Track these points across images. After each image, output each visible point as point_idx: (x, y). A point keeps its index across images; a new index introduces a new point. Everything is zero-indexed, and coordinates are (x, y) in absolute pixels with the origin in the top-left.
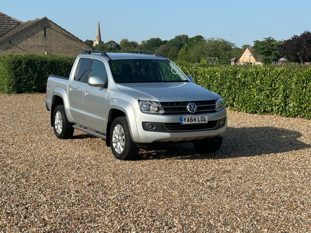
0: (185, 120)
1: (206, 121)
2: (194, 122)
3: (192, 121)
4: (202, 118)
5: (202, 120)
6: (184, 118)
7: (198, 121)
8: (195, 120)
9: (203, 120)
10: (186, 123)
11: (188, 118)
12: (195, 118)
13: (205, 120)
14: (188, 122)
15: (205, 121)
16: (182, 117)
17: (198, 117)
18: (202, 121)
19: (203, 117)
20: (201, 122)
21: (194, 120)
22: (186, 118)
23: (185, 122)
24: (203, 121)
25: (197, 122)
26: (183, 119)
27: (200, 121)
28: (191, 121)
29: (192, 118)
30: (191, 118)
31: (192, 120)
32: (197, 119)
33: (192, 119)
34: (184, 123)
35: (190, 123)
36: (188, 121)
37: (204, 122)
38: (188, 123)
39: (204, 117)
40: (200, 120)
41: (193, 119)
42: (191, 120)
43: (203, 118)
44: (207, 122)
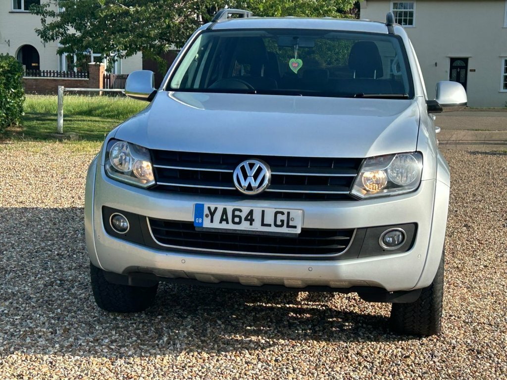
0: (212, 214)
1: (295, 227)
2: (245, 226)
3: (239, 223)
4: (280, 217)
5: (279, 223)
6: (209, 208)
7: (263, 224)
8: (250, 218)
9: (282, 221)
10: (217, 225)
11: (225, 211)
12: (251, 213)
13: (291, 224)
14: (224, 223)
15: (288, 226)
16: (203, 205)
17: (263, 212)
18: (276, 225)
19: (283, 213)
20: (273, 229)
21: (246, 219)
22: (216, 209)
23: (212, 221)
24: (282, 226)
25: (257, 227)
26: (206, 211)
27: (270, 225)
28: (234, 222)
29: (240, 211)
30: (234, 210)
31: (240, 217)
32: (257, 216)
33: (237, 213)
34: (207, 224)
35: (231, 226)
36: (224, 219)
37: (284, 230)
38: (224, 226)
39: (289, 213)
40: (269, 219)
41: (244, 215)
42: (234, 216)
43: (284, 218)
44: (299, 231)
